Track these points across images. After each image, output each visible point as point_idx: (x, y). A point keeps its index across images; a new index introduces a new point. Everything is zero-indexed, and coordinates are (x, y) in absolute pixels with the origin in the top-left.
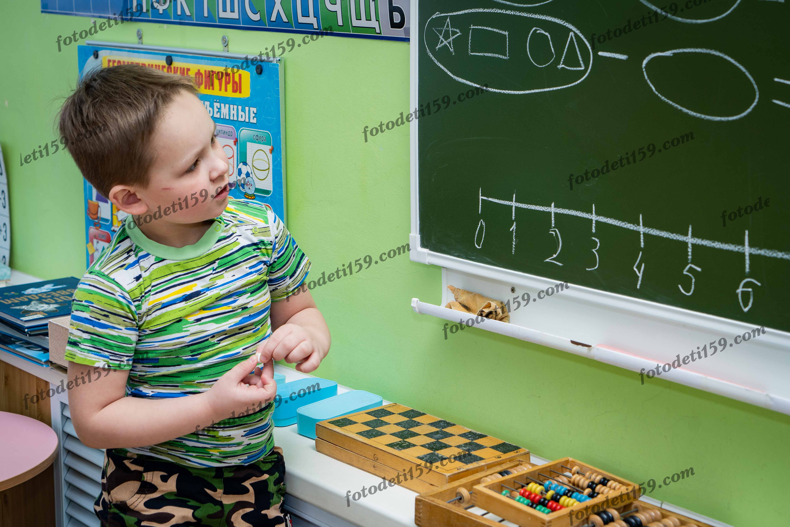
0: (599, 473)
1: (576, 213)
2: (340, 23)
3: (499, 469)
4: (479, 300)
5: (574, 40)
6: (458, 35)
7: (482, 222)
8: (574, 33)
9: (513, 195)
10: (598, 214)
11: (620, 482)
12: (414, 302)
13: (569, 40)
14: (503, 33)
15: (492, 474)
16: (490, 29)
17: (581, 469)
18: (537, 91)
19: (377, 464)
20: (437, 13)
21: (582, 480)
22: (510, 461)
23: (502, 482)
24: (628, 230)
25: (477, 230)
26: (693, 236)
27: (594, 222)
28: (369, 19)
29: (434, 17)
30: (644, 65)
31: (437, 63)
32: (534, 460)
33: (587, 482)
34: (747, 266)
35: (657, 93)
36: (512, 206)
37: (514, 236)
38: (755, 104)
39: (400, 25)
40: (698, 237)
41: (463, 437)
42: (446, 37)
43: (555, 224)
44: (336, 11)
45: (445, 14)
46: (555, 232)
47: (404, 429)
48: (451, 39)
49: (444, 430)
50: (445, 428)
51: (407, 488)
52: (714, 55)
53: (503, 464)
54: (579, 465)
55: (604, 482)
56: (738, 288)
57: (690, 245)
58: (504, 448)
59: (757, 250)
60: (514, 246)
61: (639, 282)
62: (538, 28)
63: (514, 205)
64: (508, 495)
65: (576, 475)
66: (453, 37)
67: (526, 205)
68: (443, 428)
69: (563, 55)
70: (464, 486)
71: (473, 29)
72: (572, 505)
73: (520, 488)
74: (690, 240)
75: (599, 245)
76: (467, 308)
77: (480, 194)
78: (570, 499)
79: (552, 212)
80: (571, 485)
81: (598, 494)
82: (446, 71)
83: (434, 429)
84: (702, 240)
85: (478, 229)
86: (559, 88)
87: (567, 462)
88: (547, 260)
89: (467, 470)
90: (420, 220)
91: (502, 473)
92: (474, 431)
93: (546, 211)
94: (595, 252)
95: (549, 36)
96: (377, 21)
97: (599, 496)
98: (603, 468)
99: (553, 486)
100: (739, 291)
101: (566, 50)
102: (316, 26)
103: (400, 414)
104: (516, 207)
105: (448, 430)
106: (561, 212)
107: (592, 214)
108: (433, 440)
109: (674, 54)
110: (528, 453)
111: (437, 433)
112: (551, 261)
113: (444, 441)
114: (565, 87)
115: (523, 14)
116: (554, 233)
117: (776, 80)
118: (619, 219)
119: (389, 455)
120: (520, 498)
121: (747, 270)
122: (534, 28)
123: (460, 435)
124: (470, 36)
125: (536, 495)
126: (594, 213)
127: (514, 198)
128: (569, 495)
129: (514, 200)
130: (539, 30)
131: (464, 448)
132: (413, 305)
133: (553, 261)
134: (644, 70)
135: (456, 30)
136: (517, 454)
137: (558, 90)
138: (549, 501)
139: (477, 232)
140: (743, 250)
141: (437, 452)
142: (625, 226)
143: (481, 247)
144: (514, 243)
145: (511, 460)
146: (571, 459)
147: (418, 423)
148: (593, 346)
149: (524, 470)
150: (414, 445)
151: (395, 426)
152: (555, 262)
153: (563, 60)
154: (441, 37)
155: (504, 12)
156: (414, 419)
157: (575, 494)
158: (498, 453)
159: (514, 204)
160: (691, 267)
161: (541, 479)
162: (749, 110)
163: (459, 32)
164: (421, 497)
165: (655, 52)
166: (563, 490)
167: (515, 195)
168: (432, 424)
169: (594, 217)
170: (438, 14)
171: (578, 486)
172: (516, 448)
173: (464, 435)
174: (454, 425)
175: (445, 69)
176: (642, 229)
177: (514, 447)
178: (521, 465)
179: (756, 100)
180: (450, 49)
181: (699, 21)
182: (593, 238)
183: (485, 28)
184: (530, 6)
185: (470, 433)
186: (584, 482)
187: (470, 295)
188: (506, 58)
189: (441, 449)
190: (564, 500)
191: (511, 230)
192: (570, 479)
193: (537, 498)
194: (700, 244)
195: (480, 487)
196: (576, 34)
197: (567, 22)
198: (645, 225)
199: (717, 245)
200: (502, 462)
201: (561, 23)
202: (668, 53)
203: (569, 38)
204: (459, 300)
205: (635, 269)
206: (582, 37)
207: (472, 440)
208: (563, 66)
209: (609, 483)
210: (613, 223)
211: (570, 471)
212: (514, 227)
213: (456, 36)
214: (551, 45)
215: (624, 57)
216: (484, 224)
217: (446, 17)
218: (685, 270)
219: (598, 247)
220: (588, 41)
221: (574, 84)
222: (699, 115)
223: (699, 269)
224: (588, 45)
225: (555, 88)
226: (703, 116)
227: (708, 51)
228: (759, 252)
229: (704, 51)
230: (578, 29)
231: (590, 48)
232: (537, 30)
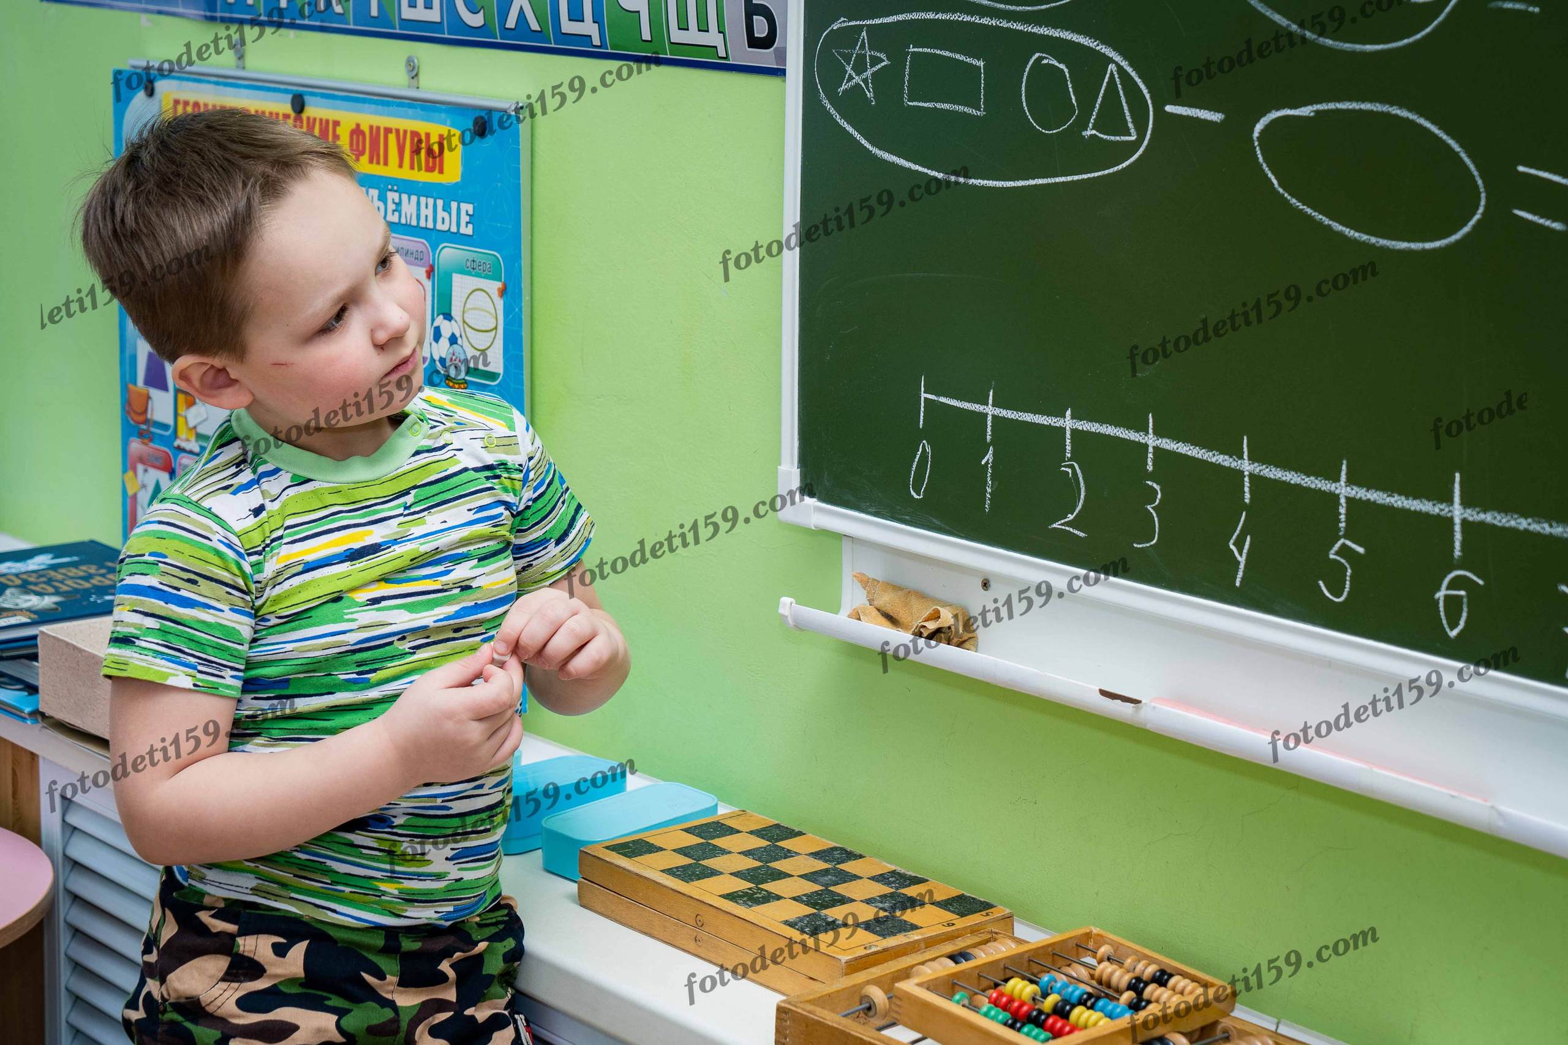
0: (1152, 961)
1: (1115, 431)
2: (646, 36)
3: (949, 948)
4: (916, 604)
5: (1117, 80)
6: (883, 64)
7: (925, 446)
8: (1118, 65)
9: (989, 391)
10: (1158, 433)
11: (1194, 979)
12: (785, 604)
13: (1106, 80)
14: (975, 62)
15: (933, 959)
16: (947, 54)
17: (1115, 952)
18: (1040, 181)
19: (702, 934)
20: (842, 19)
21: (1117, 974)
22: (972, 932)
23: (955, 975)
24: (1219, 467)
25: (914, 461)
26: (1350, 482)
27: (1151, 450)
28: (704, 29)
29: (835, 26)
30: (1256, 134)
31: (839, 121)
32: (1021, 930)
33: (1127, 978)
34: (1457, 545)
35: (1281, 190)
36: (986, 415)
37: (989, 475)
38: (1477, 217)
39: (767, 42)
40: (1360, 485)
41: (878, 881)
42: (860, 68)
43: (1072, 452)
44: (639, 12)
45: (858, 23)
46: (1072, 468)
47: (758, 864)
48: (869, 73)
49: (841, 866)
50: (843, 862)
51: (761, 984)
52: (1396, 116)
53: (957, 937)
54: (1112, 943)
55: (1162, 978)
56: (1439, 589)
57: (1343, 501)
58: (963, 905)
59: (1478, 513)
60: (988, 495)
61: (1240, 574)
62: (1044, 55)
63: (990, 413)
64: (966, 1002)
65: (1106, 964)
66: (873, 69)
67: (1015, 412)
68: (839, 864)
69: (1093, 111)
70: (877, 982)
71: (914, 53)
72: (1095, 1024)
73: (990, 988)
74: (1343, 490)
75: (1159, 496)
76: (892, 620)
77: (923, 389)
78: (1091, 1012)
79: (1068, 428)
80: (1094, 983)
81: (1149, 1002)
82: (858, 138)
83: (821, 865)
84: (1367, 491)
85: (917, 460)
86: (1085, 176)
87: (1088, 935)
88: (1054, 526)
89: (885, 950)
90: (800, 439)
91: (954, 957)
92: (903, 871)
93: (1054, 425)
94: (1152, 511)
95: (1066, 70)
96: (719, 32)
97: (1151, 1007)
98: (1160, 951)
99: (1059, 985)
100: (1440, 595)
101: (1099, 100)
102: (596, 41)
103: (751, 832)
104: (993, 416)
105: (849, 867)
106: (1085, 429)
107: (1147, 433)
108: (818, 888)
109: (1317, 112)
110: (1010, 917)
111: (826, 872)
112: (1063, 527)
113: (840, 889)
114: (1096, 174)
115: (1015, 24)
116: (1070, 471)
117: (1521, 169)
118: (1202, 446)
119: (727, 917)
120: (990, 1009)
121: (1457, 553)
122: (1037, 55)
123: (873, 878)
124: (907, 67)
125: (1022, 1004)
126: (1151, 431)
127: (991, 398)
128: (1089, 1004)
129: (990, 402)
130: (1046, 58)
131: (881, 905)
132: (781, 611)
133: (1067, 528)
134: (1256, 144)
135: (878, 55)
136: (988, 918)
137: (1083, 180)
138: (1048, 1016)
139: (914, 466)
140: (1450, 511)
141: (824, 912)
142: (1214, 460)
143: (921, 497)
144: (989, 490)
145: (974, 930)
146: (1095, 930)
147: (789, 851)
148: (1143, 702)
149: (998, 951)
150: (779, 898)
151: (742, 856)
152: (1071, 530)
153: (1094, 119)
154: (849, 69)
155: (976, 19)
156: (780, 844)
157: (1101, 1003)
158: (949, 916)
159: (990, 410)
160: (1344, 545)
161: (1035, 971)
162: (1466, 229)
163: (885, 58)
164: (790, 1003)
165: (1278, 108)
166: (1077, 993)
167: (993, 393)
168: (816, 855)
169: (1151, 441)
170: (844, 21)
171: (1109, 986)
172: (986, 906)
173: (880, 878)
174: (861, 856)
175: (856, 133)
176: (1247, 466)
177: (982, 903)
178: (995, 940)
179: (1481, 210)
180: (867, 93)
181: (1369, 48)
182: (1149, 483)
183: (938, 52)
184: (1030, 8)
185: (894, 872)
186: (1121, 977)
187: (900, 593)
188: (979, 113)
189: (833, 906)
190: (1079, 1014)
191: (983, 462)
192: (1092, 972)
193: (1025, 1008)
194: (1364, 498)
195: (908, 986)
196: (1120, 69)
197: (1103, 43)
198: (1252, 459)
199: (1399, 501)
200: (956, 934)
201: (1091, 45)
202: (1306, 111)
203: (1108, 76)
204: (876, 603)
205: (1232, 547)
206: (1133, 74)
207: (897, 888)
208: (1094, 132)
209: (1172, 981)
210: (1189, 453)
211: (1094, 954)
212: (989, 457)
213: (879, 66)
214: (1071, 90)
215: (1216, 117)
216: (928, 449)
217: (861, 27)
218: (1332, 551)
219: (1158, 501)
220: (1144, 82)
221: (1116, 169)
222: (1365, 237)
223: (1361, 550)
224: (1145, 91)
225: (1076, 178)
226: (1373, 240)
227: (1385, 108)
228: (1482, 516)
229: (1377, 107)
230: (1125, 58)
231: (1148, 96)
232: (1042, 58)
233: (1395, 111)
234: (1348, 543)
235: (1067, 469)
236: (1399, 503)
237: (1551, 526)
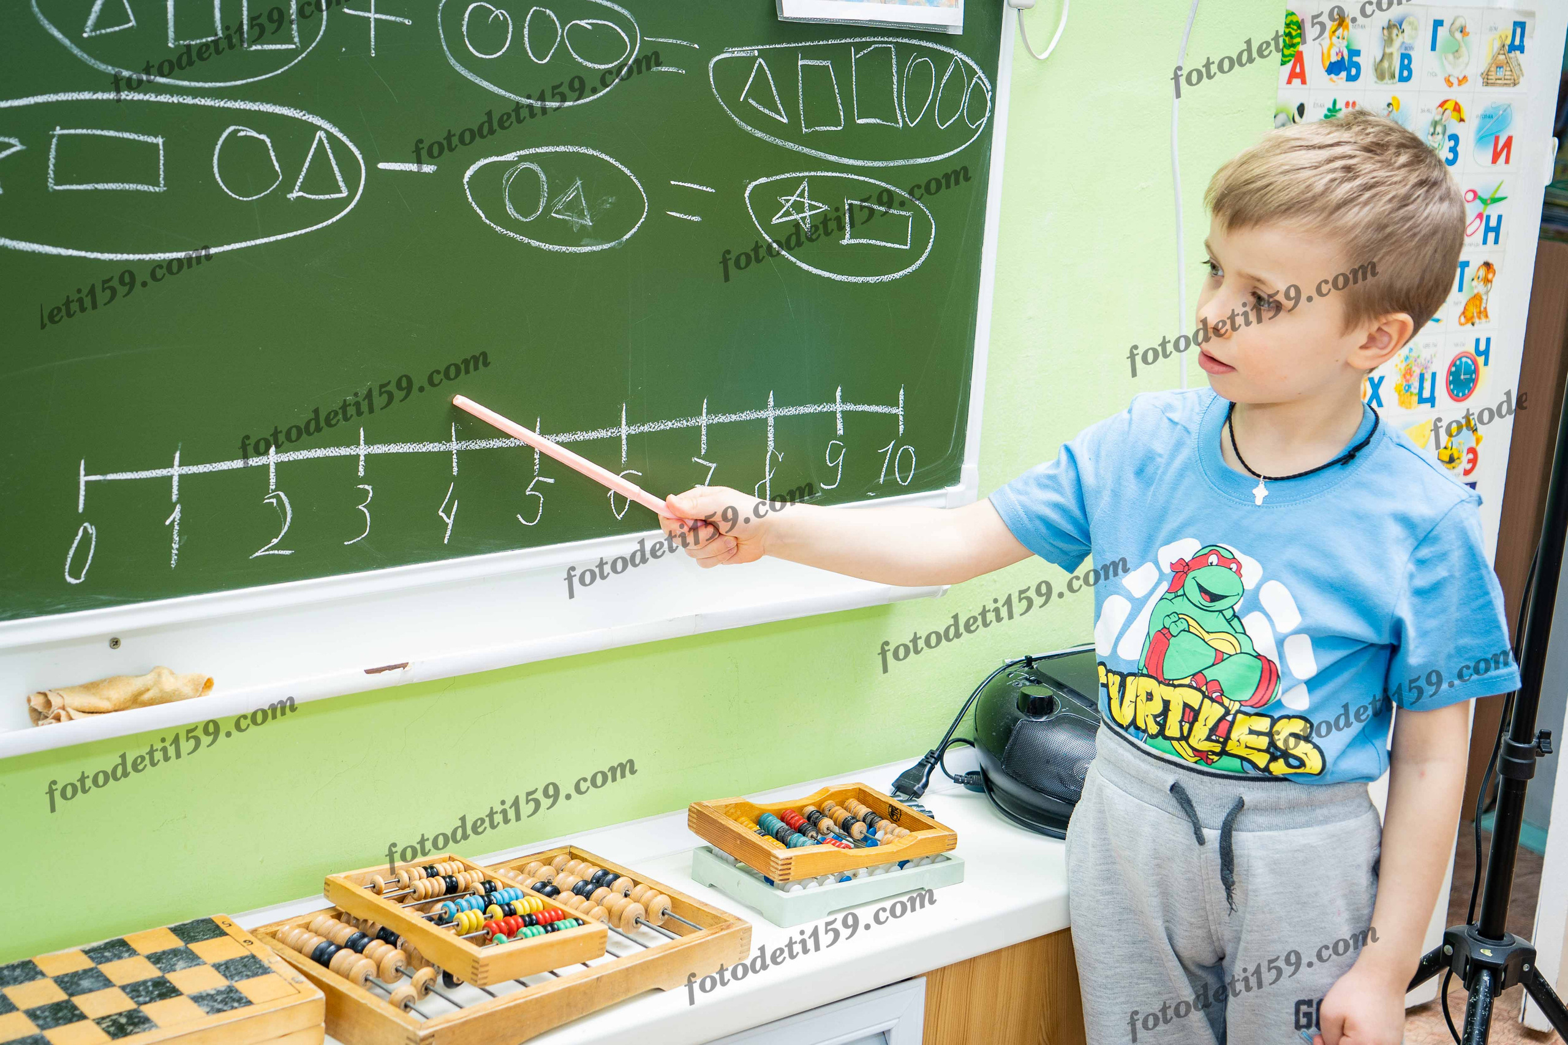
1: (325, 452)
5: (327, 146)
6: (13, 150)
7: (87, 528)
8: (326, 131)
9: (175, 453)
10: (369, 442)
13: (314, 145)
14: (150, 139)
16: (112, 133)
18: (238, 246)
24: (429, 454)
25: (71, 547)
27: (362, 458)
30: (466, 180)
34: (624, 454)
35: (488, 222)
36: (170, 477)
37: (176, 532)
38: (642, 220)
40: (551, 433)
43: (276, 484)
46: (276, 497)
52: (585, 154)
59: (639, 427)
60: (175, 552)
61: (448, 533)
62: (240, 128)
63: (177, 474)
67: (208, 465)
69: (300, 174)
71: (61, 136)
75: (371, 495)
77: (82, 472)
79: (272, 463)
84: (557, 436)
85: (76, 545)
86: (291, 235)
88: (257, 554)
93: (256, 464)
94: (363, 509)
95: (268, 141)
100: (612, 492)
101: (307, 165)
104: (180, 475)
106: (291, 459)
107: (359, 445)
109: (518, 157)
112: (267, 553)
114: (303, 231)
115: (203, 100)
116: (276, 500)
117: (672, 182)
118: (413, 441)
121: (623, 460)
122: (232, 128)
124: (53, 150)
126: (362, 442)
127: (178, 459)
129: (177, 463)
130: (243, 130)
133: (271, 552)
134: (466, 187)
135: (7, 140)
137: (288, 238)
139: (72, 553)
140: (617, 432)
142: (424, 450)
143: (84, 579)
144: (177, 546)
148: (410, 662)
152: (277, 552)
153: (301, 183)
155: (151, 97)
159: (176, 471)
160: (538, 481)
162: (633, 230)
163: (18, 144)
165: (486, 157)
167: (180, 454)
169: (362, 450)
176: (454, 446)
179: (645, 215)
182: (361, 486)
183: (99, 132)
184: (223, 84)
188: (157, 189)
191: (168, 523)
196: (330, 136)
197: (309, 113)
198: (460, 438)
199: (580, 436)
201: (297, 116)
202: (511, 157)
203: (316, 142)
205: (441, 514)
206: (344, 139)
208: (301, 194)
210: (400, 451)
212: (176, 514)
213: (8, 152)
214: (274, 158)
215: (429, 169)
216: (92, 530)
218: (529, 489)
219: (369, 499)
220: (356, 145)
221: (325, 224)
222: (557, 248)
223: (551, 481)
224: (357, 153)
225: (279, 237)
226: (564, 249)
227: (575, 149)
228: (642, 428)
229: (571, 149)
230: (335, 125)
231: (359, 157)
232: (239, 131)
233: (583, 150)
234: (541, 479)
235: (271, 500)
236: (582, 438)
237: (687, 421)
